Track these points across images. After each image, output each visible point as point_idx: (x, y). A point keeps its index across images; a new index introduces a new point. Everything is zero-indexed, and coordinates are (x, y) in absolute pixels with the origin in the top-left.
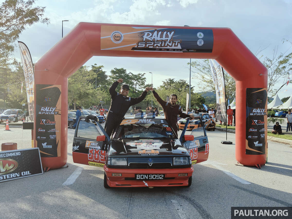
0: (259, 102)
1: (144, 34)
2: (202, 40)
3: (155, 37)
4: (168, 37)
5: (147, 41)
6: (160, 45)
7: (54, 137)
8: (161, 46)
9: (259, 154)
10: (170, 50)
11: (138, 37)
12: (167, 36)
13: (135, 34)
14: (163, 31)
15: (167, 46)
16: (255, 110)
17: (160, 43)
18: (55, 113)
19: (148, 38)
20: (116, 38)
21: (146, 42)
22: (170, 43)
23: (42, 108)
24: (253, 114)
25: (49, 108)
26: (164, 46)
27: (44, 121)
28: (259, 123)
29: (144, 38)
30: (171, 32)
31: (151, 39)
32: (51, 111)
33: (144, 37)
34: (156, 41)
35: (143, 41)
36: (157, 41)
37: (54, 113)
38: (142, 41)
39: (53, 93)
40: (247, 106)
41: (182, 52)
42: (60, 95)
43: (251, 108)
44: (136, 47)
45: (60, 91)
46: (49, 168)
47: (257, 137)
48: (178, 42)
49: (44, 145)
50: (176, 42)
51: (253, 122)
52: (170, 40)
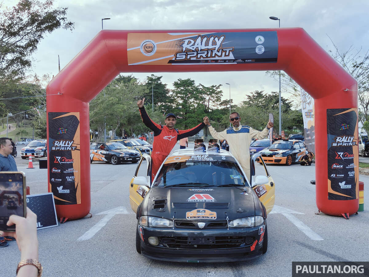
0: (345, 127)
1: (183, 42)
2: (262, 46)
3: (198, 45)
4: (216, 45)
5: (187, 52)
6: (206, 55)
7: (72, 179)
8: (207, 57)
9: (347, 199)
10: (220, 61)
11: (176, 47)
12: (214, 43)
13: (172, 42)
14: (209, 37)
15: (215, 57)
16: (339, 139)
17: (206, 53)
18: (72, 149)
19: (189, 47)
21: (186, 53)
22: (219, 52)
23: (56, 142)
24: (336, 145)
25: (64, 142)
26: (211, 56)
27: (58, 158)
28: (346, 156)
29: (183, 47)
30: (220, 38)
31: (193, 48)
32: (68, 146)
33: (183, 45)
34: (200, 50)
35: (182, 51)
36: (201, 50)
37: (71, 148)
39: (69, 122)
40: (328, 133)
41: (236, 63)
42: (78, 125)
43: (334, 136)
44: (174, 60)
45: (78, 120)
46: (67, 219)
47: (343, 176)
48: (229, 51)
49: (60, 189)
50: (226, 51)
51: (336, 156)
52: (218, 48)
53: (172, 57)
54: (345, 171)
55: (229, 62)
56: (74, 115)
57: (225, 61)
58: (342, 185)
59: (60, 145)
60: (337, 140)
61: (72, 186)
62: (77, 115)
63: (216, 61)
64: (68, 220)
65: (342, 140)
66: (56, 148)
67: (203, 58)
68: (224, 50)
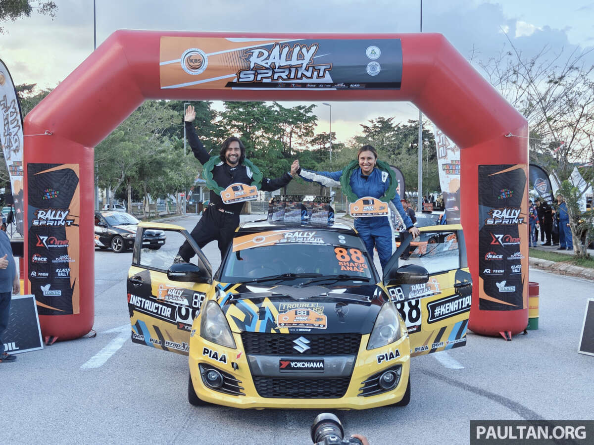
0: (506, 194)
1: (251, 54)
2: (377, 63)
3: (274, 58)
4: (304, 59)
5: (257, 69)
6: (287, 76)
7: (66, 273)
8: (289, 78)
10: (309, 86)
11: (240, 60)
12: (301, 56)
14: (292, 46)
15: (301, 78)
16: (498, 213)
17: (287, 72)
18: (66, 223)
19: (261, 62)
21: (256, 71)
22: (308, 71)
23: (41, 212)
24: (492, 222)
25: (54, 212)
26: (296, 77)
27: (43, 239)
28: (507, 240)
29: (251, 62)
30: (310, 48)
31: (267, 63)
32: (60, 218)
33: (251, 59)
34: (277, 67)
35: (249, 69)
36: (280, 67)
37: (64, 222)
38: (247, 68)
39: (62, 180)
40: (479, 204)
41: (335, 89)
42: (77, 184)
43: (488, 209)
44: (236, 81)
45: (76, 176)
46: (57, 338)
47: (503, 271)
48: (325, 69)
49: (46, 289)
50: (320, 70)
51: (493, 239)
52: (307, 64)
53: (232, 77)
54: (506, 264)
55: (324, 87)
56: (71, 168)
57: (317, 85)
58: (501, 286)
59: (47, 217)
60: (494, 215)
61: (65, 285)
62: (76, 168)
63: (304, 85)
64: (59, 341)
65: (501, 214)
66: (39, 222)
67: (283, 79)
68: (316, 68)
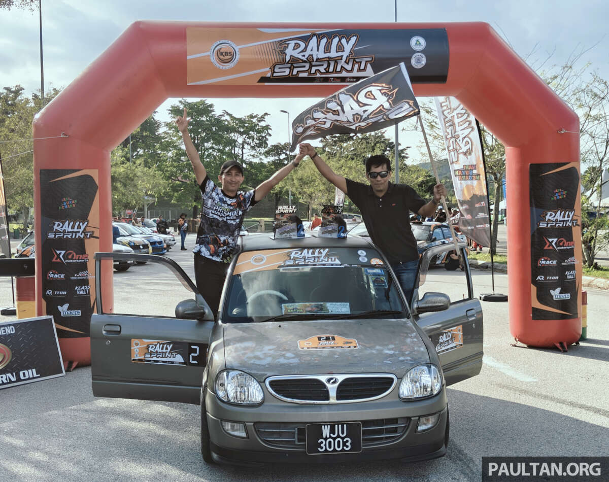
0: (559, 195)
1: (286, 45)
3: (312, 50)
4: (344, 51)
5: (294, 61)
6: (325, 69)
7: (86, 290)
8: (327, 72)
9: (563, 317)
10: (349, 80)
11: (274, 52)
12: (340, 48)
13: (267, 44)
14: (330, 36)
15: (340, 72)
16: (550, 215)
17: (325, 66)
18: (86, 235)
19: (296, 54)
20: (222, 57)
21: (292, 64)
22: (348, 64)
23: (57, 223)
24: (545, 225)
25: (72, 223)
26: (335, 71)
27: (60, 253)
28: (561, 244)
29: (286, 55)
30: (350, 39)
31: (304, 56)
32: (79, 230)
33: (287, 51)
34: (315, 60)
35: (284, 62)
36: (318, 60)
37: (83, 234)
38: (281, 61)
39: (80, 187)
40: (531, 206)
42: (96, 192)
43: (541, 211)
44: (270, 76)
45: (95, 183)
46: (76, 364)
47: (557, 278)
48: (366, 62)
49: (64, 309)
50: (361, 62)
51: (546, 244)
52: (347, 56)
53: (266, 71)
56: (90, 174)
57: (358, 79)
58: (556, 294)
60: (548, 217)
61: (85, 304)
62: (94, 174)
64: (79, 367)
65: (554, 217)
67: (321, 73)
68: (357, 60)
